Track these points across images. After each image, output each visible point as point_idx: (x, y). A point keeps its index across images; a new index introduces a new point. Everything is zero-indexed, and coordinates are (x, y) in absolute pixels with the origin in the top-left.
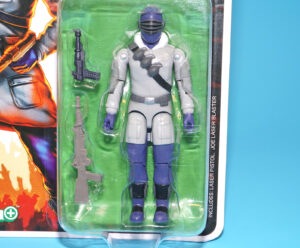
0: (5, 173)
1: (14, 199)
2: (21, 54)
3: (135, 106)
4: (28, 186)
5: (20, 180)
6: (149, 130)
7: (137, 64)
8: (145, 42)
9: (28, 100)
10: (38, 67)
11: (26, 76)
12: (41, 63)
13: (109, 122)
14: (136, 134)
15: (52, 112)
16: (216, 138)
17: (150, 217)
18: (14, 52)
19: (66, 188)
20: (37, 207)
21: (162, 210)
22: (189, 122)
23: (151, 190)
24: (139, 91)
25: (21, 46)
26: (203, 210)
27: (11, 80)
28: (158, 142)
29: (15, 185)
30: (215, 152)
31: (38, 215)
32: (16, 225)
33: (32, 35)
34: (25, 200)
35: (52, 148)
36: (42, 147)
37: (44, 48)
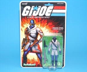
0: (34, 59)
1: (35, 63)
2: (36, 43)
3: (52, 50)
4: (37, 61)
5: (36, 60)
6: (55, 53)
7: (53, 45)
8: (54, 41)
9: (37, 49)
10: (38, 44)
13: (49, 52)
14: (53, 54)
15: (40, 50)
16: (64, 54)
17: (54, 65)
18: (35, 42)
19: (43, 61)
20: (38, 64)
21: (56, 64)
22: (60, 52)
23: (54, 62)
24: (53, 48)
25: (36, 42)
26: (62, 64)
28: (56, 55)
29: (35, 61)
30: (64, 56)
31: (38, 65)
32: (35, 66)
33: (38, 40)
34: (37, 63)
35: (41, 56)
36: (39, 55)
37: (39, 42)
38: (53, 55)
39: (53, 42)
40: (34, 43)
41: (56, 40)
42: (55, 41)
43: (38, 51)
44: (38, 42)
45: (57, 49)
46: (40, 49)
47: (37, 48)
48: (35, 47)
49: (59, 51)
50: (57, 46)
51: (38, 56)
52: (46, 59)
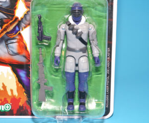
0: (4, 87)
1: (9, 100)
2: (11, 28)
4: (16, 93)
5: (12, 91)
6: (77, 65)
7: (70, 32)
8: (74, 21)
9: (15, 51)
10: (20, 34)
11: (14, 39)
12: (22, 32)
15: (28, 57)
17: (76, 107)
18: (7, 27)
20: (21, 104)
21: (82, 104)
23: (77, 94)
25: (11, 24)
27: (6, 41)
28: (81, 71)
29: (9, 93)
30: (109, 75)
31: (21, 108)
32: (10, 113)
33: (17, 18)
34: (14, 101)
36: (22, 74)
37: (23, 25)
38: (73, 71)
39: (69, 25)
40: (5, 29)
41: (83, 19)
42: (77, 21)
43: (20, 59)
44: (19, 25)
45: (84, 50)
46: (24, 53)
47: (14, 46)
48: (7, 45)
49: (94, 58)
50: (84, 37)
51: (18, 77)
52: (45, 84)
